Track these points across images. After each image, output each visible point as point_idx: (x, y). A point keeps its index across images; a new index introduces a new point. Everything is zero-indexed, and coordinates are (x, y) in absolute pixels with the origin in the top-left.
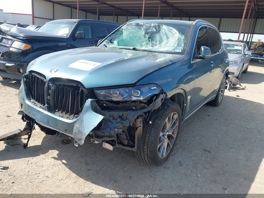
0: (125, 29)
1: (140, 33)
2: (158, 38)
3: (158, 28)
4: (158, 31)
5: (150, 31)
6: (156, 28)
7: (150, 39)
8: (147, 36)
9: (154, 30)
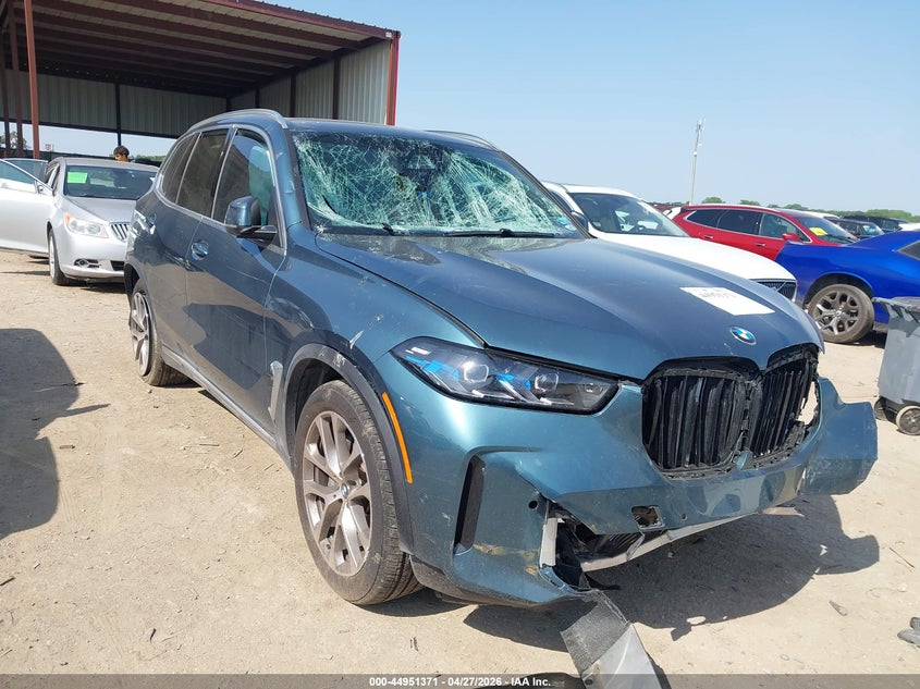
0: (309, 154)
1: (375, 173)
2: (447, 189)
3: (441, 159)
4: (442, 168)
5: (418, 166)
6: (433, 160)
7: (424, 195)
8: (411, 186)
9: (431, 165)
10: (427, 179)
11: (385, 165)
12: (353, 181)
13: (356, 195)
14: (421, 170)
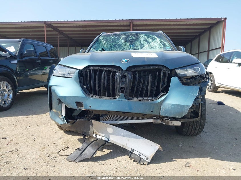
0: (102, 39)
1: (119, 42)
2: (138, 44)
3: (137, 36)
4: (137, 39)
5: (130, 39)
6: (135, 37)
7: (131, 46)
8: (128, 44)
9: (134, 38)
10: (132, 42)
11: (121, 40)
12: (113, 44)
13: (113, 48)
14: (130, 40)
